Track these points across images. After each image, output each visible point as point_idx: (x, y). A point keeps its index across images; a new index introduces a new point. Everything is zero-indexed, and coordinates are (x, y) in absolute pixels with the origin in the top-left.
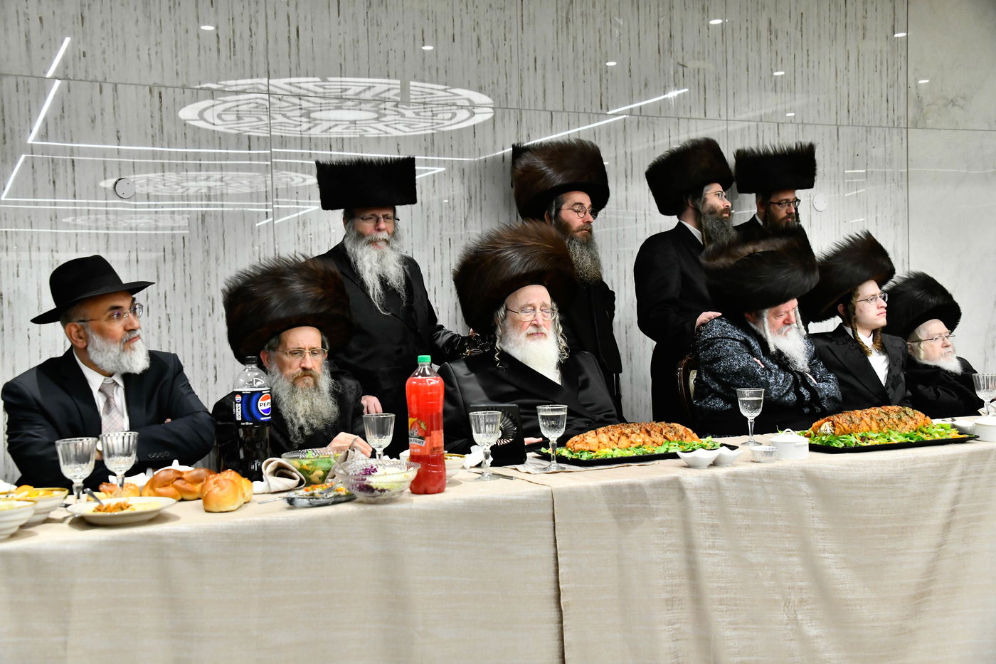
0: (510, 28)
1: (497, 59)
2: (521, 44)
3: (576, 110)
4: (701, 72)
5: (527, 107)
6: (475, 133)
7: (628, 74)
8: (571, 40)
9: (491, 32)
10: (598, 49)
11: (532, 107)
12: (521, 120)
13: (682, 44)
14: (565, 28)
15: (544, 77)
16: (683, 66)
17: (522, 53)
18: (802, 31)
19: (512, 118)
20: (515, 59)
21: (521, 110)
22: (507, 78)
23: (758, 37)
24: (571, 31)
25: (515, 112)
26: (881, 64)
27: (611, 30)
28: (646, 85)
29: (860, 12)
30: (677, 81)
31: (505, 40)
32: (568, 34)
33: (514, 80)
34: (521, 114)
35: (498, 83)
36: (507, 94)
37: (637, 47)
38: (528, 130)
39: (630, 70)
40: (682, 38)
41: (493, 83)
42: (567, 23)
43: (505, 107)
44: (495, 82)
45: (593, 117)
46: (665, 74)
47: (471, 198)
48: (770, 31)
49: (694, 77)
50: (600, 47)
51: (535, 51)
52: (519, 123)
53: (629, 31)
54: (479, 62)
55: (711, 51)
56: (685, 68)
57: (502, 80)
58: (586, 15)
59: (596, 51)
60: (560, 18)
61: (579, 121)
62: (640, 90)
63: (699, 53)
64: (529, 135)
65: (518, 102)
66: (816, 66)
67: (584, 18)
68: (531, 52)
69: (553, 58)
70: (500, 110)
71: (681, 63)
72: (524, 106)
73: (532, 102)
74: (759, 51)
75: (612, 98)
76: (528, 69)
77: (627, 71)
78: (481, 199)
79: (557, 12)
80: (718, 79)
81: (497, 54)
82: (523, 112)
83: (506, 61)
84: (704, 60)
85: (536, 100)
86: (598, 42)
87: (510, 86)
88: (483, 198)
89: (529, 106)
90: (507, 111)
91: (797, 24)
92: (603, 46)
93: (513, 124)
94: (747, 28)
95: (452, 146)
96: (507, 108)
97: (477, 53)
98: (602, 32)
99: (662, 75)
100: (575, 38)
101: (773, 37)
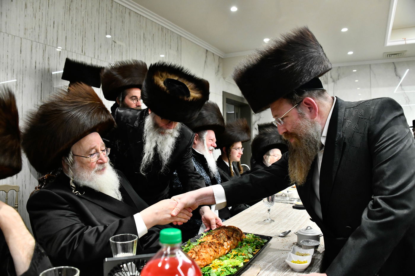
0: (43, 4)
1: (35, 17)
2: (48, 13)
3: (72, 51)
4: (121, 46)
5: (49, 44)
6: (21, 51)
7: (94, 40)
8: (71, 19)
9: (33, 3)
10: (82, 26)
11: (51, 45)
12: (45, 50)
13: (115, 33)
14: (68, 12)
15: (57, 31)
16: (115, 42)
17: (48, 17)
18: (153, 41)
19: (41, 47)
20: (44, 19)
21: (45, 45)
22: (39, 27)
23: (140, 38)
24: (71, 14)
25: (42, 45)
26: (175, 59)
27: (88, 19)
28: (101, 46)
29: (169, 40)
30: (112, 48)
31: (40, 9)
32: (70, 15)
33: (43, 29)
34: (46, 47)
35: (35, 29)
36: (39, 35)
37: (98, 30)
38: (49, 55)
39: (95, 39)
40: (115, 30)
41: (32, 28)
42: (69, 10)
43: (38, 41)
44: (34, 28)
45: (79, 56)
46: (108, 44)
47: (17, 85)
48: (144, 37)
49: (119, 48)
50: (83, 25)
51: (54, 18)
52: (44, 51)
53: (95, 22)
54: (26, 16)
55: (125, 39)
56: (115, 43)
57: (37, 28)
58: (78, 9)
59: (81, 26)
60: (66, 7)
61: (72, 56)
62: (98, 48)
63: (120, 39)
64: (49, 58)
65: (44, 41)
66: (157, 54)
67: (77, 11)
68: (52, 18)
69: (62, 24)
70: (35, 42)
71: (114, 41)
72: (47, 43)
73: (51, 42)
74: (140, 44)
75: (87, 49)
76: (50, 26)
77: (94, 38)
78: (22, 86)
79: (65, 4)
80: (127, 51)
81: (35, 15)
82: (47, 46)
83: (39, 19)
84: (122, 42)
85: (53, 42)
86: (82, 23)
87: (41, 32)
88: (24, 86)
89: (50, 44)
90: (38, 44)
91: (152, 38)
92: (84, 25)
93: (41, 51)
94: (137, 34)
95: (7, 56)
96: (39, 42)
97: (25, 11)
98: (84, 19)
99: (107, 43)
100: (72, 18)
101: (145, 40)
